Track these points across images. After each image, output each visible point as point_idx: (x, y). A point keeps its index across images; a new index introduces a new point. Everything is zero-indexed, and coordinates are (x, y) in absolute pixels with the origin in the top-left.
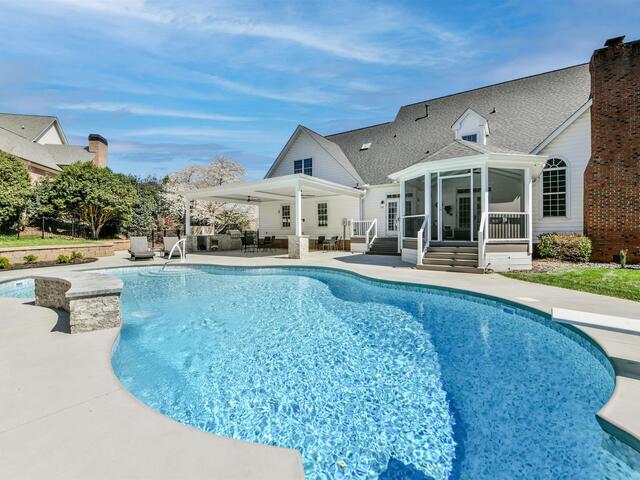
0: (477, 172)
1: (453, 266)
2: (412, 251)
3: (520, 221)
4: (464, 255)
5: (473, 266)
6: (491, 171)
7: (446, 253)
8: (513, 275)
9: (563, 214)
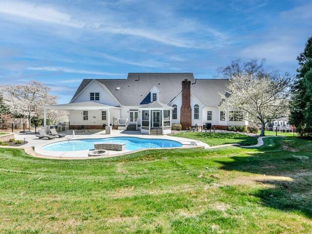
0: (161, 111)
1: (157, 134)
2: (147, 130)
3: (169, 122)
4: (159, 131)
5: (161, 134)
6: (164, 111)
7: (155, 130)
8: (168, 135)
9: (176, 118)
